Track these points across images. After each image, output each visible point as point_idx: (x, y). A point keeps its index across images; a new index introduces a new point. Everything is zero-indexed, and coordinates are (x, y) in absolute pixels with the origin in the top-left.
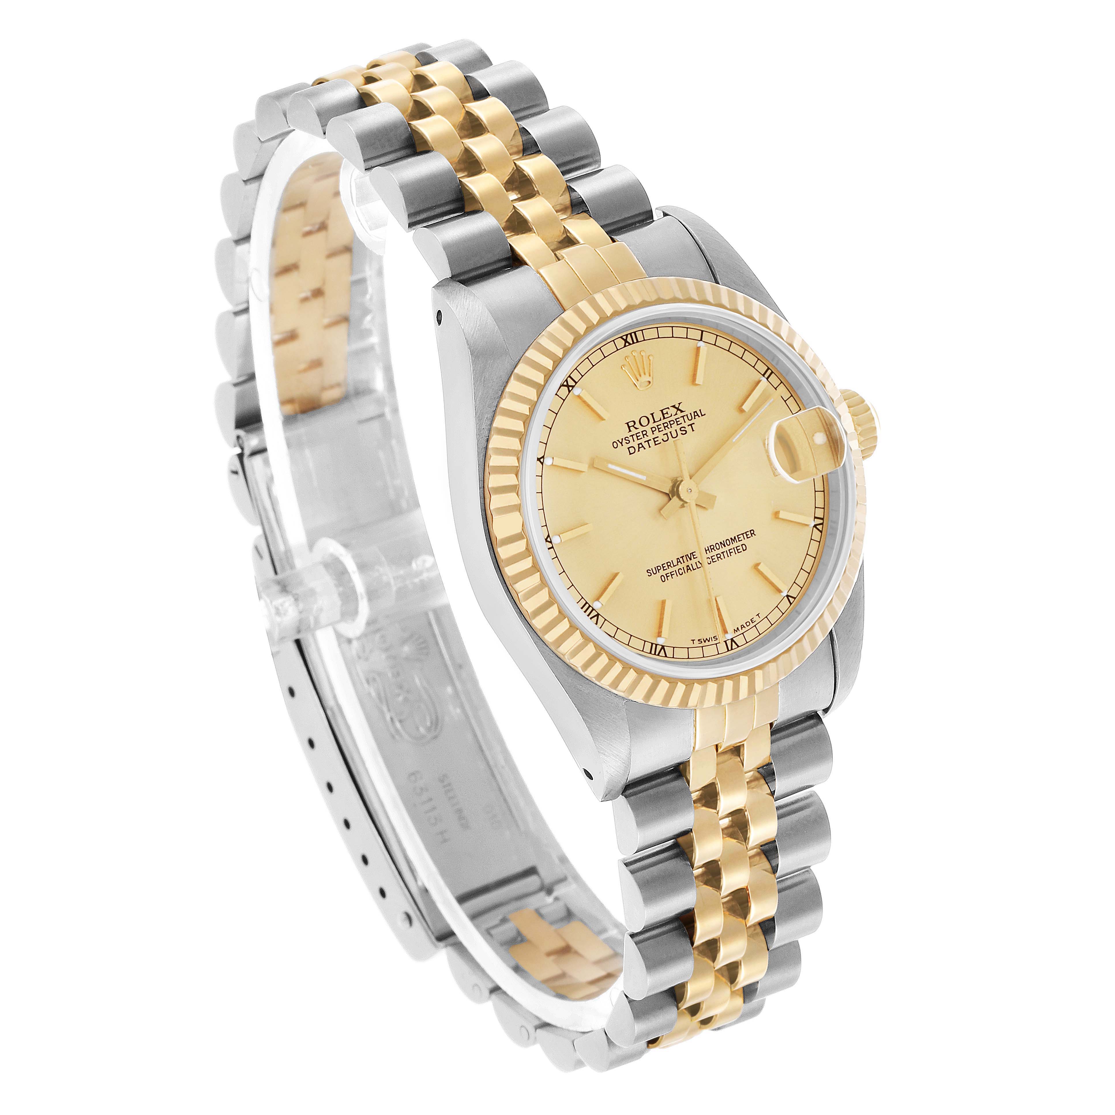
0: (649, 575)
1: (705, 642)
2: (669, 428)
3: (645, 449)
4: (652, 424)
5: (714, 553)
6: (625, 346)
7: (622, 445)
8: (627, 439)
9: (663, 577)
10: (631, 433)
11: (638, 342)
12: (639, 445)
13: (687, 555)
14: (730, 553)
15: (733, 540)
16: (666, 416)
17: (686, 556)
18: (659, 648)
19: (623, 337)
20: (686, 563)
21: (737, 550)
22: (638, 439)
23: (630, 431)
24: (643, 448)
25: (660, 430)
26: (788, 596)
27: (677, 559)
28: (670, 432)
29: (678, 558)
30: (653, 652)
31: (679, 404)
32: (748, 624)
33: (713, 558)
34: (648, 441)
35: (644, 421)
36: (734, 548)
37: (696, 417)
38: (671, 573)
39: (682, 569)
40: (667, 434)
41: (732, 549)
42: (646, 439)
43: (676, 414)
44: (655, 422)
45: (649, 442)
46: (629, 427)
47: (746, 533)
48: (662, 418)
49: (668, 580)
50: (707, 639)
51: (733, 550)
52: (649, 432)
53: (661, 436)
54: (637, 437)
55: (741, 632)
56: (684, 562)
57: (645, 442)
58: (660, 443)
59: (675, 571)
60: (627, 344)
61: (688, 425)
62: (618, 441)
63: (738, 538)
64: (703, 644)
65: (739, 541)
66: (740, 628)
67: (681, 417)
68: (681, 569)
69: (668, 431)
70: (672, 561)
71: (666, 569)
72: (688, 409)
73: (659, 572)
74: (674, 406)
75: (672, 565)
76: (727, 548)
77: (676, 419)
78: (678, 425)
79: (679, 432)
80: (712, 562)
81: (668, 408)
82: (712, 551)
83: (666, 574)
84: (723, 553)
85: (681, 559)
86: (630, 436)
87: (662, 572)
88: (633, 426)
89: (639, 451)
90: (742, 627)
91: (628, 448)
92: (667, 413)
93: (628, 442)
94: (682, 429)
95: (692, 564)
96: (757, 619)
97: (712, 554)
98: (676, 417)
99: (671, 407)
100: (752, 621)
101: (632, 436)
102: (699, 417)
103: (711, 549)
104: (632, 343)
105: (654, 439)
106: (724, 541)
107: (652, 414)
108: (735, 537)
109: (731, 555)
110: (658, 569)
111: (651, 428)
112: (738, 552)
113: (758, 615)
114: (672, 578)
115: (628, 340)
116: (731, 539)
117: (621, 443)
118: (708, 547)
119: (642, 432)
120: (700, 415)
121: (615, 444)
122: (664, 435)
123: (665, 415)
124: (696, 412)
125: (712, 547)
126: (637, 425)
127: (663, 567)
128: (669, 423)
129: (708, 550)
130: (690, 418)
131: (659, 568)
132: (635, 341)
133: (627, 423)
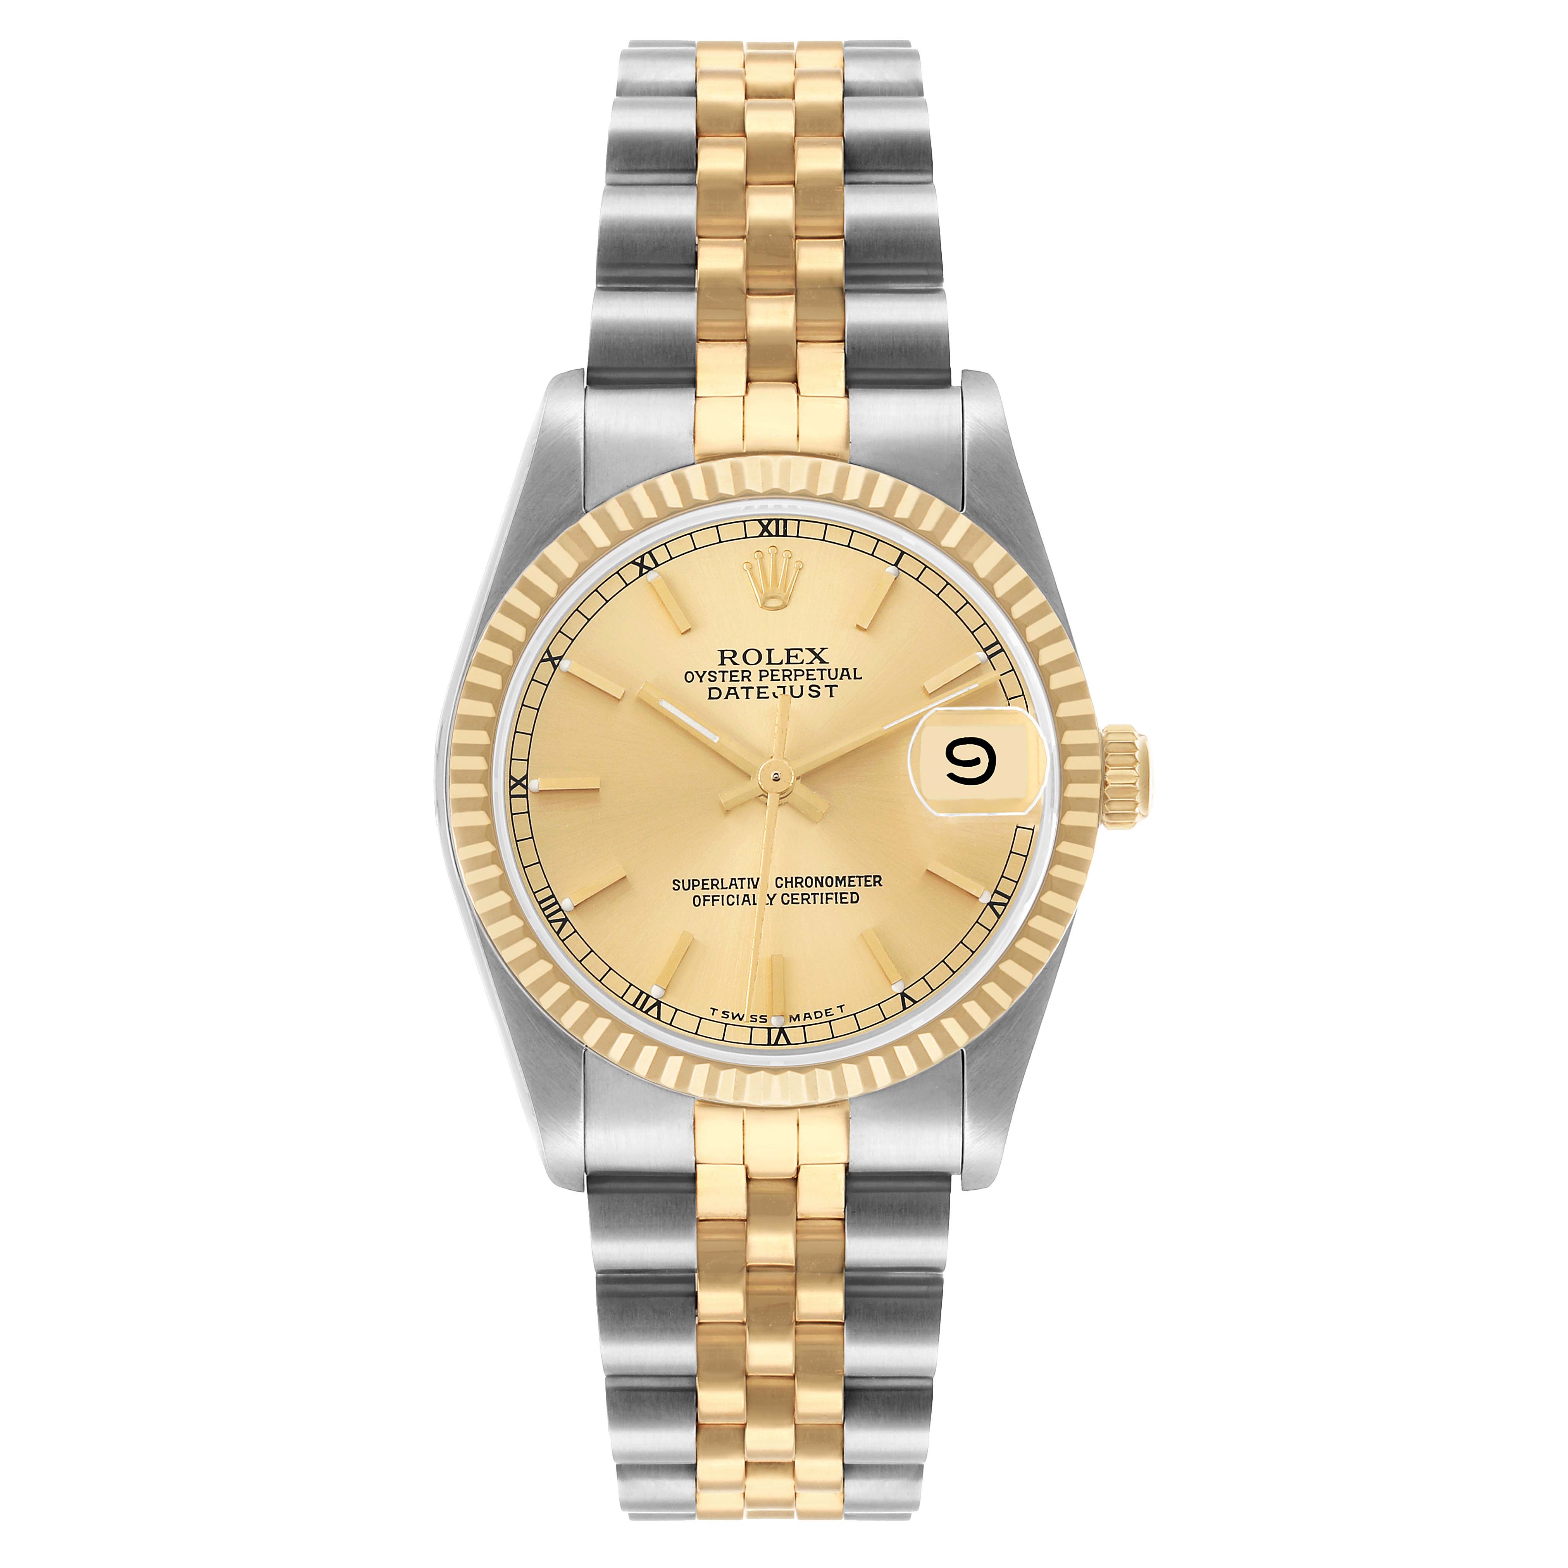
0: (674, 888)
1: (734, 1018)
2: (790, 680)
3: (738, 698)
4: (763, 665)
5: (799, 890)
6: (761, 535)
7: (701, 681)
8: (712, 674)
9: (697, 899)
10: (723, 668)
11: (785, 535)
12: (730, 689)
13: (752, 879)
14: (827, 899)
15: (840, 881)
16: (792, 660)
17: (749, 879)
18: (651, 1002)
19: (763, 521)
20: (746, 891)
21: (841, 898)
22: (731, 680)
23: (722, 664)
24: (735, 696)
25: (775, 678)
26: (903, 995)
27: (732, 879)
28: (791, 687)
29: (735, 879)
30: (639, 1005)
31: (823, 649)
32: (818, 1015)
33: (794, 897)
34: (747, 688)
35: (752, 657)
36: (836, 894)
37: (843, 677)
38: (713, 896)
39: (736, 897)
40: (784, 687)
41: (832, 894)
42: (746, 683)
43: (811, 663)
44: (770, 663)
45: (749, 690)
46: (723, 658)
47: (866, 877)
48: (785, 661)
49: (704, 905)
50: (738, 1015)
51: (834, 896)
52: (755, 676)
53: (773, 687)
54: (731, 676)
55: (802, 1023)
56: (742, 888)
57: (742, 688)
58: (768, 698)
59: (723, 896)
60: (766, 534)
61: (826, 686)
62: (697, 672)
63: (850, 881)
64: (729, 1020)
65: (849, 885)
66: (802, 1017)
67: (818, 670)
68: (733, 897)
69: (787, 683)
70: (722, 879)
71: (708, 889)
72: (834, 660)
73: (693, 889)
74: (812, 650)
75: (720, 886)
76: (825, 890)
77: (808, 670)
78: (808, 679)
79: (806, 691)
80: (790, 902)
81: (801, 650)
82: (796, 886)
83: (704, 896)
84: (814, 894)
85: (739, 882)
86: (719, 672)
87: (699, 891)
88: (730, 658)
89: (726, 698)
90: (807, 1016)
91: (710, 689)
92: (796, 657)
93: (713, 679)
94: (813, 688)
95: (754, 895)
96: (837, 1013)
97: (795, 890)
98: (810, 667)
99: (806, 649)
100: (826, 1013)
101: (724, 672)
102: (850, 678)
103: (797, 883)
104: (774, 534)
105: (759, 688)
106: (822, 878)
107: (770, 651)
108: (844, 878)
109: (827, 903)
110: (693, 884)
111: (761, 671)
112: (842, 902)
113: (841, 1007)
114: (713, 905)
115: (769, 528)
116: (837, 878)
117: (701, 678)
118: (792, 878)
119: (743, 672)
120: (852, 676)
121: (689, 677)
122: (778, 687)
123: (791, 658)
124: (847, 669)
125: (799, 880)
126: (738, 659)
127: (703, 884)
128: (793, 672)
129: (791, 882)
130: (833, 676)
131: (696, 883)
132: (781, 533)
133: (722, 652)
